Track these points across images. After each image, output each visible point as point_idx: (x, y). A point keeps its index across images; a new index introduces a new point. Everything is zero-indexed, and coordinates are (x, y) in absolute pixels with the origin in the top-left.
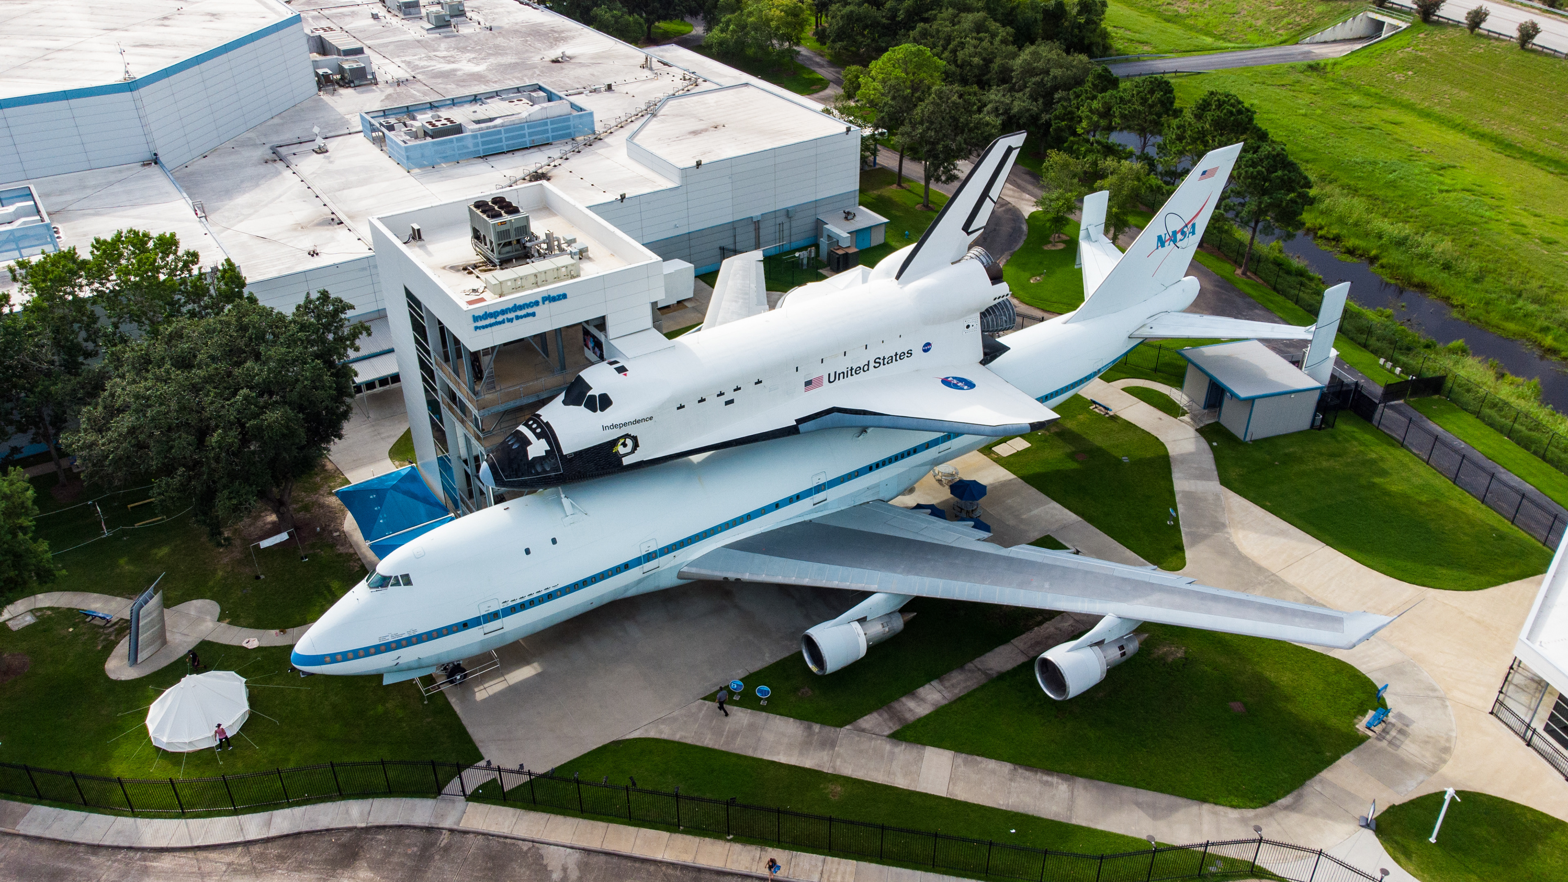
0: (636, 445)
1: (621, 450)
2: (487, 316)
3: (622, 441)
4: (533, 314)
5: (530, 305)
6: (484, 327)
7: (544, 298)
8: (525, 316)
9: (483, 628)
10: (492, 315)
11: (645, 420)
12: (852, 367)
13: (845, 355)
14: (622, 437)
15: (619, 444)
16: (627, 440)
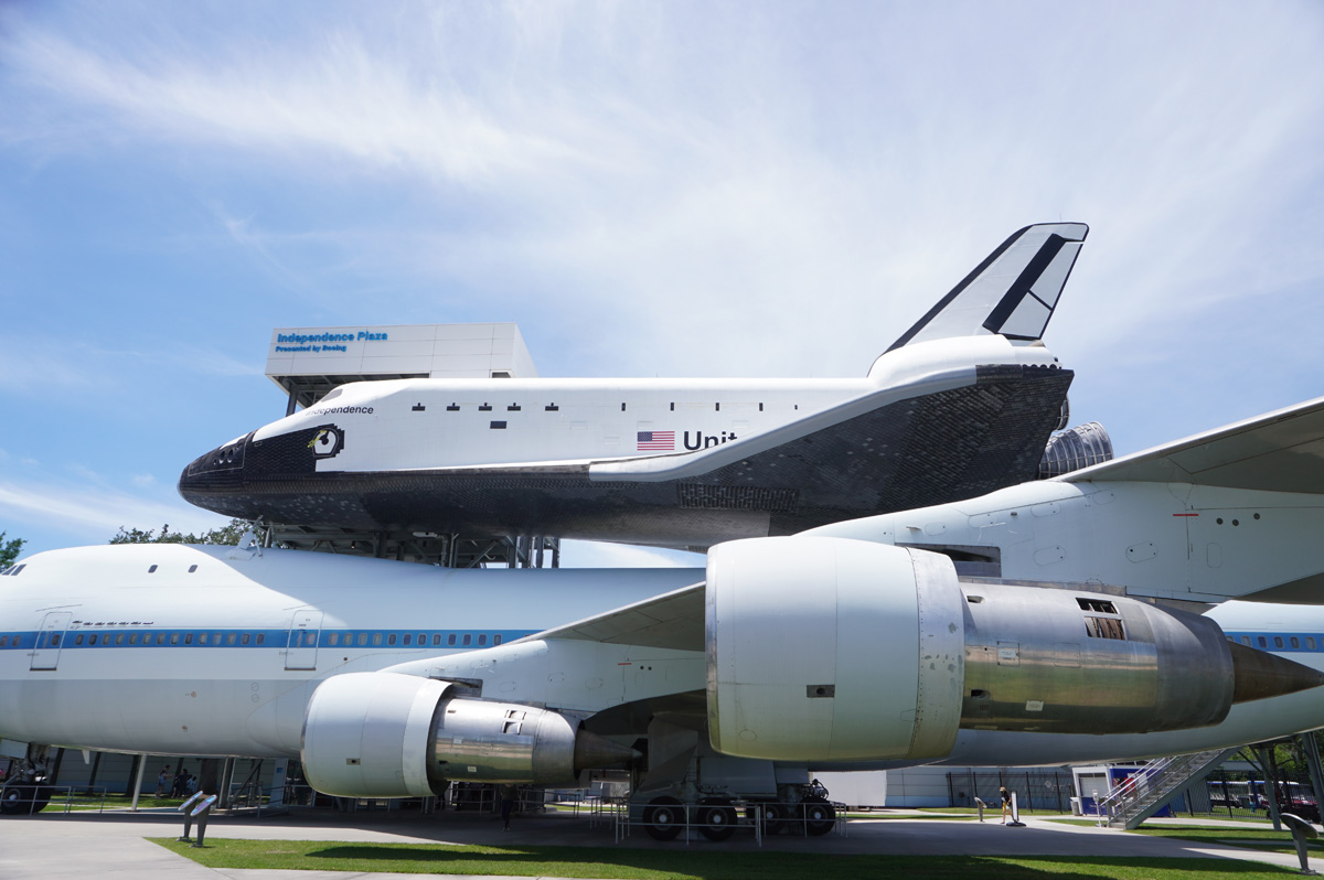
0: (339, 446)
1: (319, 448)
2: (294, 338)
5: (344, 337)
6: (286, 349)
7: (361, 335)
8: (334, 349)
9: (33, 655)
10: (299, 339)
11: (362, 410)
12: (733, 435)
13: (718, 409)
14: (324, 427)
15: (319, 436)
16: (330, 433)
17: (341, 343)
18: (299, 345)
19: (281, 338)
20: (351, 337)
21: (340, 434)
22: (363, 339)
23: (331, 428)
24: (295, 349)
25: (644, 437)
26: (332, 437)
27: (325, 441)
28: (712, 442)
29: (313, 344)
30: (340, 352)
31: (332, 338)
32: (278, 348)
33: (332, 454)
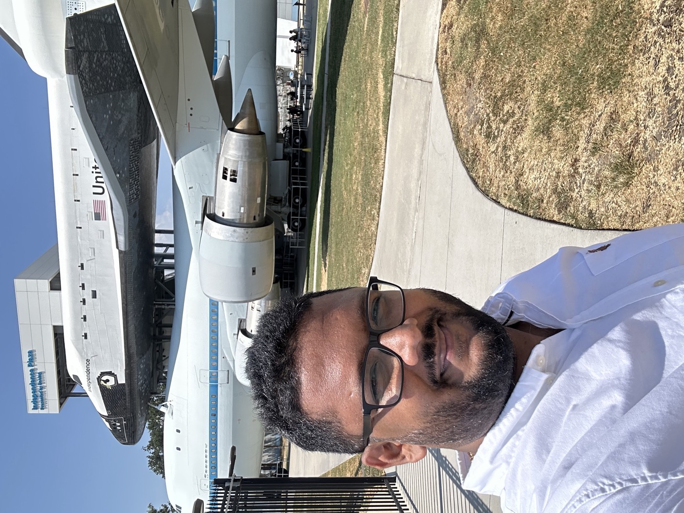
0: (109, 373)
3: (102, 382)
4: (41, 373)
6: (43, 404)
8: (41, 379)
11: (88, 365)
12: (93, 167)
13: (77, 175)
14: (99, 384)
15: (105, 384)
16: (102, 379)
17: (37, 375)
18: (39, 398)
21: (103, 374)
22: (33, 364)
23: (99, 379)
24: (43, 400)
25: (98, 217)
26: (105, 378)
27: (108, 381)
28: (99, 179)
29: (39, 392)
30: (43, 375)
31: (33, 381)
33: (115, 376)
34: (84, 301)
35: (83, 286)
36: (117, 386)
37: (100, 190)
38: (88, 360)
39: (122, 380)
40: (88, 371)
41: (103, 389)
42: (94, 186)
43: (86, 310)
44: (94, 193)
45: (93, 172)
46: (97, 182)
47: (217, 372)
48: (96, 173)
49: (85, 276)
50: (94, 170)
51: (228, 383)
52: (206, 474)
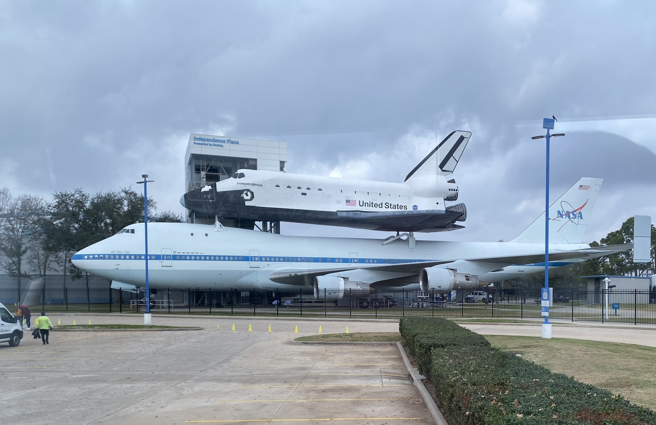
0: (252, 197)
1: (245, 197)
2: (200, 139)
4: (222, 146)
5: (221, 141)
6: (198, 144)
7: (228, 141)
8: (218, 145)
9: (161, 262)
10: (202, 139)
11: (258, 185)
12: (372, 202)
13: (368, 194)
14: (245, 190)
15: (244, 193)
16: (248, 192)
17: (221, 144)
18: (203, 142)
19: (195, 139)
20: (224, 141)
21: (252, 193)
22: (229, 143)
23: (248, 190)
24: (201, 144)
25: (348, 201)
26: (249, 193)
27: (247, 195)
28: (367, 204)
29: (208, 143)
30: (221, 148)
31: (216, 141)
32: (195, 143)
33: (251, 200)
34: (299, 188)
35: (308, 189)
36: (244, 200)
37: (361, 204)
38: (261, 185)
39: (247, 203)
40: (254, 185)
41: (241, 192)
42: (363, 201)
43: (294, 189)
44: (360, 201)
45: (370, 202)
46: (365, 203)
47: (258, 261)
48: (370, 203)
49: (314, 191)
50: (371, 203)
51: (250, 267)
52: (177, 253)
